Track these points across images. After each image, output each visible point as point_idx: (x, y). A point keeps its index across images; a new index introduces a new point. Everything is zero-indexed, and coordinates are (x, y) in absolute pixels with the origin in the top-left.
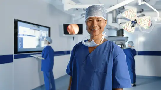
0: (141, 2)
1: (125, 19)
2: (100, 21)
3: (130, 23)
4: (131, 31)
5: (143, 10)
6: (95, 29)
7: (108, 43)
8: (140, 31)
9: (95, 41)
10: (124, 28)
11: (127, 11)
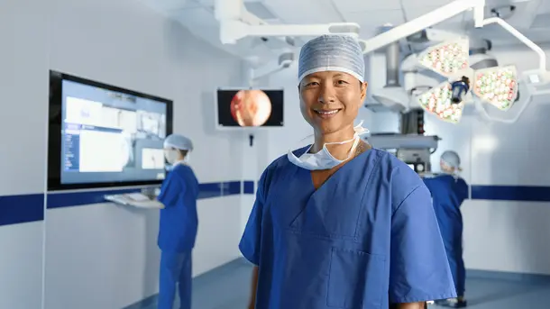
0: (485, 18)
1: (428, 73)
2: (343, 84)
3: (446, 90)
4: (449, 117)
5: (490, 46)
6: (327, 111)
7: (373, 157)
8: (479, 115)
9: (332, 149)
10: (427, 105)
11: (437, 47)
